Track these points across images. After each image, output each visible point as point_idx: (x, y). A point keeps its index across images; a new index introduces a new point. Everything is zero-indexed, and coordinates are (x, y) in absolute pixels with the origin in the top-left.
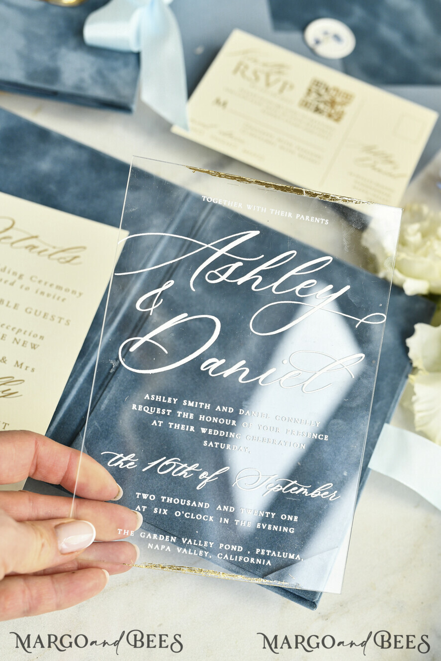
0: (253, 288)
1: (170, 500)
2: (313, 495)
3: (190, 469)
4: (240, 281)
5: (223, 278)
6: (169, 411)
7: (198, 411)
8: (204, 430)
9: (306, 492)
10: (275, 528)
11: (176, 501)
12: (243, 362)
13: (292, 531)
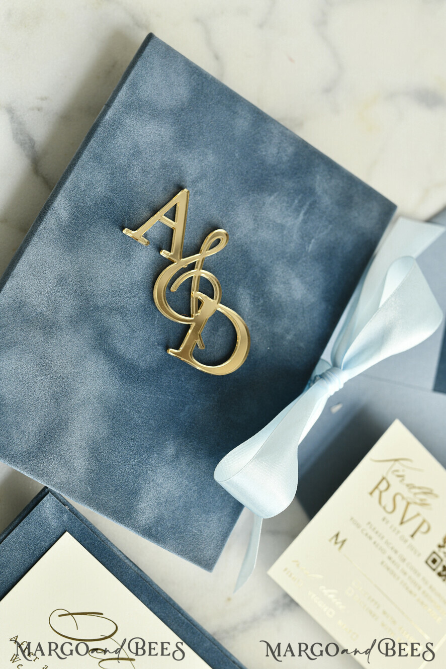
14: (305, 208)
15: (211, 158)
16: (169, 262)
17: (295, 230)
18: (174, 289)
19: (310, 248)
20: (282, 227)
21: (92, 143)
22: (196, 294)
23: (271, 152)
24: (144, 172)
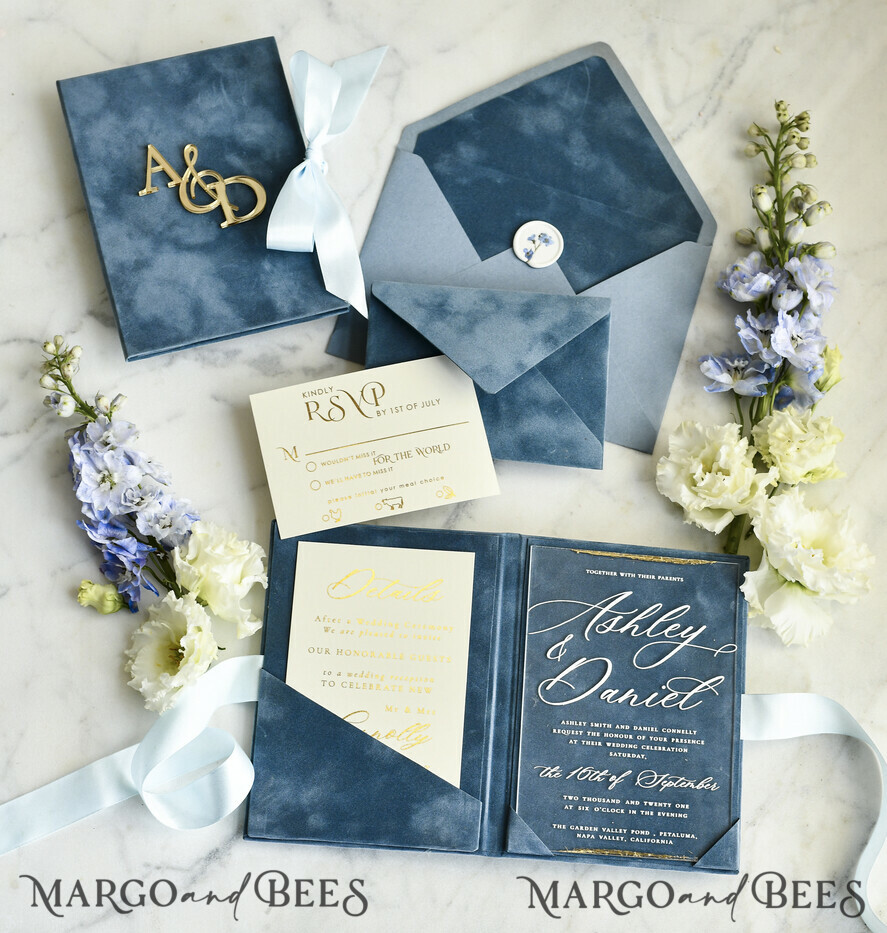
0: (633, 634)
1: (589, 799)
2: (698, 787)
3: (601, 774)
4: (622, 630)
5: (609, 629)
6: (581, 732)
7: (602, 730)
8: (609, 744)
9: (692, 786)
10: (672, 815)
11: (594, 800)
12: (632, 691)
13: (685, 816)
14: (222, 85)
15: (148, 109)
16: (178, 186)
17: (227, 101)
18: (193, 195)
19: (245, 102)
20: (219, 108)
21: (80, 160)
22: (208, 188)
23: (176, 77)
24: (120, 148)
